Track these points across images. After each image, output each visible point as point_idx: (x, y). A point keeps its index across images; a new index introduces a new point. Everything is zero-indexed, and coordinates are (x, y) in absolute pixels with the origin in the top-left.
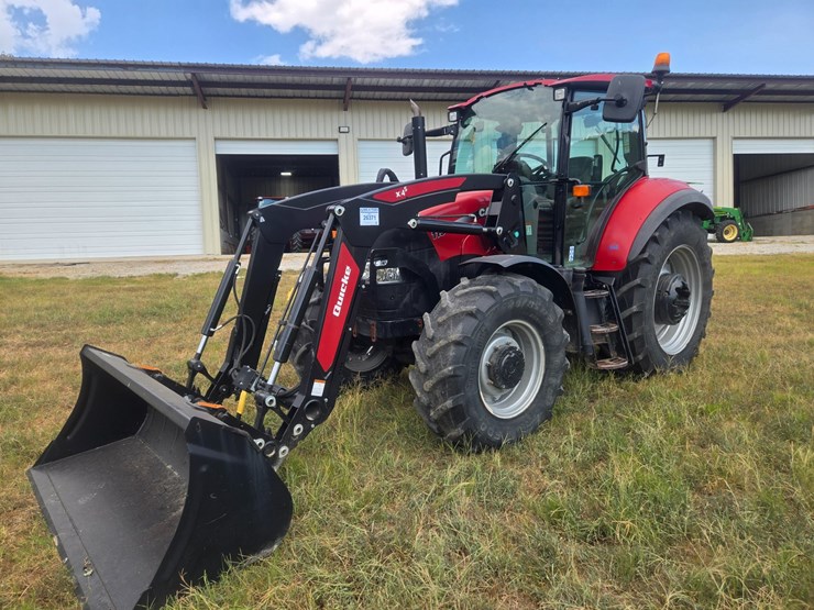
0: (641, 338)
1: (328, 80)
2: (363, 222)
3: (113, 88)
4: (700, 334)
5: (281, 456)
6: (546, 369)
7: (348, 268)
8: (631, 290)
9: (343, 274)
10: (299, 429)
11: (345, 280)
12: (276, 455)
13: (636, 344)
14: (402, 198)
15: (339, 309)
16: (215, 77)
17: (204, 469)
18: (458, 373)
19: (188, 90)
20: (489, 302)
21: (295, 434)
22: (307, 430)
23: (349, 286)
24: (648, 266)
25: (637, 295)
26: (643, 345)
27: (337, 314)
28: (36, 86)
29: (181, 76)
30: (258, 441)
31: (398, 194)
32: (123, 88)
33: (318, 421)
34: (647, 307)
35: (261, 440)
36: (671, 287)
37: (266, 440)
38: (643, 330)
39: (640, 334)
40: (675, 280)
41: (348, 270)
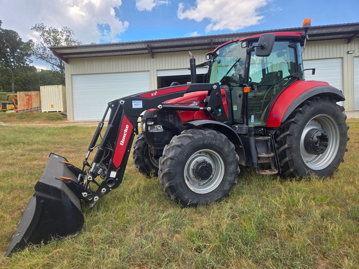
0: (291, 160)
1: (203, 41)
2: (134, 107)
3: (120, 53)
4: (339, 159)
5: (95, 200)
6: (225, 173)
7: (127, 125)
8: (285, 137)
9: (125, 128)
10: (104, 190)
11: (126, 131)
12: (93, 199)
13: (289, 164)
14: (153, 96)
15: (123, 142)
16: (156, 45)
17: (42, 201)
18: (171, 172)
19: (147, 51)
20: (189, 141)
21: (102, 192)
22: (108, 191)
23: (128, 133)
24: (295, 125)
25: (288, 139)
26: (293, 164)
27: (122, 145)
28: (94, 55)
29: (143, 46)
30: (83, 194)
31: (152, 95)
32: (123, 53)
33: (113, 188)
34: (294, 145)
35: (86, 193)
36: (314, 136)
37: (88, 193)
38: (292, 156)
39: (290, 159)
40: (317, 132)
41: (127, 127)
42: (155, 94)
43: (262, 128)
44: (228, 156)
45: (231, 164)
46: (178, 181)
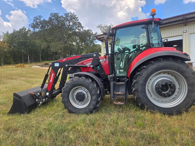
1: (178, 19)
2: (55, 66)
9: (52, 75)
10: (44, 100)
11: (52, 76)
12: (40, 103)
15: (51, 81)
17: (15, 99)
23: (53, 77)
30: (36, 100)
33: (47, 99)
34: (140, 89)
35: (37, 100)
36: (159, 84)
37: (38, 100)
38: (139, 96)
39: (138, 97)
40: (162, 82)
41: (53, 74)
42: (65, 60)
43: (126, 77)
44: (92, 91)
45: (94, 95)
46: (66, 100)
